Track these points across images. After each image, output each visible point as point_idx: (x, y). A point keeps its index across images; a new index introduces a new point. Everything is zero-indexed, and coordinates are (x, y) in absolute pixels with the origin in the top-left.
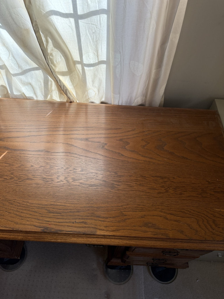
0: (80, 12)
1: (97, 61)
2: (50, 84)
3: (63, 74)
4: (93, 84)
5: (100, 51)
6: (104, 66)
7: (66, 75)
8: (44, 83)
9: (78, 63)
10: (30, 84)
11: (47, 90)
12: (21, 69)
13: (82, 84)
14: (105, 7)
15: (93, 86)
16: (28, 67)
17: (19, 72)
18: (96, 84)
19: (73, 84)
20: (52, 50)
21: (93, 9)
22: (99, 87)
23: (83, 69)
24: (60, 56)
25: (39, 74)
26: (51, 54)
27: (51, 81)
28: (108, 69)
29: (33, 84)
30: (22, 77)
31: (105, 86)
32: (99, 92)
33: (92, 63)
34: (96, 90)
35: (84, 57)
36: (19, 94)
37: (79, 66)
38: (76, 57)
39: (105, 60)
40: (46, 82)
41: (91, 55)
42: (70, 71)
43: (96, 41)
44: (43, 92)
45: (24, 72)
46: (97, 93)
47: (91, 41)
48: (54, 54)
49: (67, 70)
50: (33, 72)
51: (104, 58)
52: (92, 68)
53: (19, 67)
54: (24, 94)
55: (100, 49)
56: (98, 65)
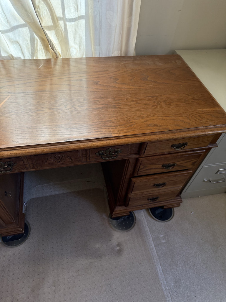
1: (77, 16)
2: (36, 42)
3: (49, 28)
4: (75, 41)
5: (79, 6)
6: (83, 21)
7: (52, 30)
8: (31, 41)
9: (61, 19)
10: (18, 42)
12: (10, 25)
13: (64, 40)
15: (74, 43)
16: (15, 24)
17: (8, 28)
18: (77, 41)
19: (58, 39)
20: (39, 2)
22: (80, 43)
23: (65, 26)
24: (46, 9)
25: (26, 31)
26: (38, 6)
27: (37, 40)
28: (87, 24)
29: (21, 42)
30: (10, 34)
31: (85, 43)
32: (80, 49)
33: (73, 17)
34: (77, 47)
35: (66, 11)
36: (7, 55)
37: (61, 23)
38: (59, 13)
39: (84, 15)
40: (32, 40)
41: (73, 10)
42: (55, 26)
44: (30, 51)
45: (13, 29)
46: (78, 49)
48: (41, 8)
49: (52, 24)
50: (20, 29)
51: (83, 13)
52: (73, 23)
53: (8, 22)
54: (11, 55)
55: (79, 3)
56: (78, 20)
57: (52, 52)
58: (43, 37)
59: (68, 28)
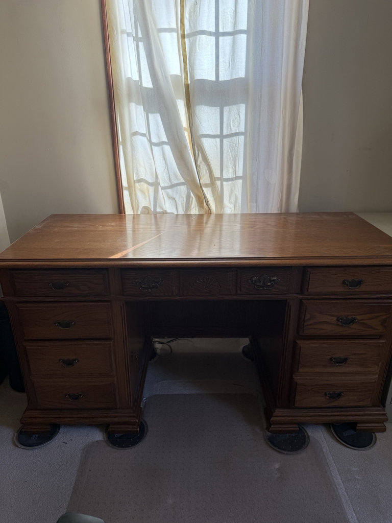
0: (225, 133)
1: (234, 176)
2: (191, 201)
3: (207, 186)
4: (230, 200)
5: (237, 167)
6: (240, 181)
7: (209, 187)
8: (186, 199)
9: (218, 179)
10: (175, 199)
11: (188, 205)
12: (171, 183)
13: (219, 199)
14: (243, 130)
15: (229, 202)
16: (175, 182)
17: (168, 185)
18: (233, 200)
19: (214, 196)
20: (201, 163)
21: (234, 132)
22: (235, 202)
23: (222, 185)
24: (206, 169)
25: (184, 189)
26: (200, 166)
27: (192, 198)
28: (244, 184)
29: (177, 199)
30: (169, 191)
31: (240, 203)
32: (235, 208)
33: (230, 177)
34: (232, 206)
35: (224, 171)
36: (162, 210)
37: (218, 183)
38: (217, 174)
39: (241, 175)
40: (188, 198)
41: (231, 170)
42: (212, 184)
43: (235, 157)
44: (184, 207)
45: (172, 186)
46: (233, 209)
47: (231, 156)
48: (201, 167)
49: (210, 182)
50: (179, 187)
51: (240, 173)
52: (230, 182)
53: (170, 180)
54: (165, 211)
55: (237, 165)
56: (235, 180)
57: (206, 210)
58: (199, 194)
59: (224, 186)
